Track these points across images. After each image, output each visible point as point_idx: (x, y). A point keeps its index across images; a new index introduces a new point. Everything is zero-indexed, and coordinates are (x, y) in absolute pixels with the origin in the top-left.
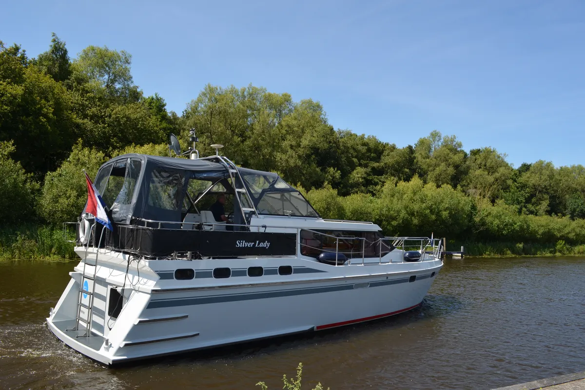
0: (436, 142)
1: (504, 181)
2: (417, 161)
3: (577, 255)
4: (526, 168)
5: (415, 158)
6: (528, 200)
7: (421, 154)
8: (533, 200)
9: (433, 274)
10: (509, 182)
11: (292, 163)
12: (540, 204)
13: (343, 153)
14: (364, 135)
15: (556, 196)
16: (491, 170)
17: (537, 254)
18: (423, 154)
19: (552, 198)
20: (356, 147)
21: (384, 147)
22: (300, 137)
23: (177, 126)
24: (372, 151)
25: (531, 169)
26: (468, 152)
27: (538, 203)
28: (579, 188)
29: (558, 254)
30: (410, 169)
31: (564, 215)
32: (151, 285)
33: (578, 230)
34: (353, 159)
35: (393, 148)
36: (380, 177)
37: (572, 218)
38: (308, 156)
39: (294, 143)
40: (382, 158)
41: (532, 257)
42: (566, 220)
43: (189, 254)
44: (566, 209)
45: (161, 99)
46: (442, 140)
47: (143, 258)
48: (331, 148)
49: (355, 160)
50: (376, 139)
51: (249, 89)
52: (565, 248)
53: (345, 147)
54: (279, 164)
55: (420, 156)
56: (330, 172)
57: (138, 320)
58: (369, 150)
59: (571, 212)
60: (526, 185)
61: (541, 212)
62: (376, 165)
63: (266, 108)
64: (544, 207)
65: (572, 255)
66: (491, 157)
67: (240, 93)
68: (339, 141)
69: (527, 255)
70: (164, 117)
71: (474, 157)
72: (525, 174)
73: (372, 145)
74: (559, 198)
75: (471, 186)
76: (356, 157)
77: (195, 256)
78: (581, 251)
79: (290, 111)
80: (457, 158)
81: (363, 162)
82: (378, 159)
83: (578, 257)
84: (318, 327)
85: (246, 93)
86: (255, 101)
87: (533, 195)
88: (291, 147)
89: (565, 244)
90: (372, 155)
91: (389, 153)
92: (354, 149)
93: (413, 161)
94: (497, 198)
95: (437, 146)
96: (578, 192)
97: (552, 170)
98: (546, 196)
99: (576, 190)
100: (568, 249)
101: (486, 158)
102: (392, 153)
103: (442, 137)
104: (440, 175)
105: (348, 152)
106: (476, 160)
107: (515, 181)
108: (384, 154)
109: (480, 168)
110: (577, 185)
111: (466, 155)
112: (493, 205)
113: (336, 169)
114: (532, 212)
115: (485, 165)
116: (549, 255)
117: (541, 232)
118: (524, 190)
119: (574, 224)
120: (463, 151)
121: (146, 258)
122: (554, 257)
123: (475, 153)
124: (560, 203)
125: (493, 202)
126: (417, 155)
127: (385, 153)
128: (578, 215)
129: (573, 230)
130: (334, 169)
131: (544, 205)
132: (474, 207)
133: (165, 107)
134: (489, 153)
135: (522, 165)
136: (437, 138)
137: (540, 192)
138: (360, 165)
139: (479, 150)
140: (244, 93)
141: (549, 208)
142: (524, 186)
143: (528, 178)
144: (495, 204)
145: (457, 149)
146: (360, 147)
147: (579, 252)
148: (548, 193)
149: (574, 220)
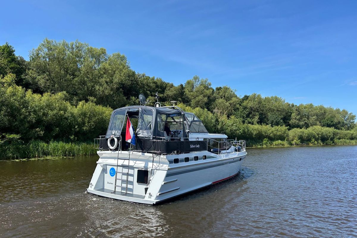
0: (197, 82)
1: (235, 105)
2: (186, 94)
3: (275, 146)
4: (246, 98)
5: (184, 92)
6: (248, 116)
7: (188, 89)
8: (251, 116)
9: (241, 159)
10: (238, 106)
11: (107, 92)
12: (254, 118)
13: (141, 88)
14: (154, 77)
15: (263, 113)
16: (228, 99)
17: (253, 147)
18: (189, 89)
19: (261, 114)
20: (149, 84)
21: (167, 85)
22: (112, 76)
23: (24, 67)
24: (159, 87)
25: (249, 98)
26: (215, 89)
27: (253, 118)
28: (275, 109)
29: (264, 146)
30: (182, 98)
31: (267, 124)
32: (166, 167)
33: (275, 132)
34: (147, 91)
35: (172, 86)
36: (164, 103)
37: (272, 126)
38: (118, 89)
39: (108, 80)
40: (166, 91)
41: (250, 148)
42: (269, 126)
43: (175, 152)
44: (268, 121)
45: (11, 46)
46: (200, 82)
47: (162, 154)
48: (132, 84)
49: (148, 92)
50: (161, 80)
51: (76, 43)
52: (268, 142)
53: (142, 84)
54: (98, 93)
55: (187, 91)
56: (132, 99)
57: (164, 182)
58: (157, 86)
59: (271, 122)
60: (247, 107)
61: (255, 122)
62: (161, 95)
63: (89, 57)
64: (256, 120)
65: (272, 146)
66: (228, 91)
67: (70, 46)
68: (138, 80)
69: (248, 147)
70: (13, 60)
71: (218, 92)
72: (245, 101)
73: (159, 83)
74: (264, 114)
75: (216, 108)
76: (149, 90)
77: (178, 153)
78: (277, 144)
79: (106, 60)
80: (208, 92)
81: (153, 93)
82: (162, 92)
83: (276, 147)
84: (213, 183)
85: (74, 46)
86: (80, 52)
87: (250, 113)
88: (107, 82)
89: (268, 140)
90: (159, 89)
91: (169, 88)
92: (147, 85)
93: (184, 93)
94: (231, 115)
95: (197, 85)
96: (275, 111)
97: (260, 98)
98: (257, 113)
99: (274, 110)
100: (270, 143)
101: (225, 92)
102: (171, 89)
103: (200, 80)
104: (199, 102)
105: (144, 87)
106: (219, 93)
107: (240, 105)
108: (166, 89)
109: (222, 98)
110: (274, 107)
111: (213, 90)
112: (228, 119)
113: (136, 98)
114: (249, 123)
115: (224, 96)
116: (259, 147)
117: (255, 133)
118: (245, 110)
119: (273, 129)
120: (212, 88)
121: (163, 155)
122: (262, 148)
123: (219, 89)
124: (265, 117)
125: (228, 117)
126: (186, 90)
127: (168, 88)
128: (275, 124)
129: (272, 132)
130: (135, 98)
131: (256, 118)
132: (217, 120)
133: (14, 53)
134: (226, 89)
135: (244, 96)
136: (197, 80)
137: (254, 111)
138: (152, 95)
139: (221, 88)
140: (72, 46)
141: (259, 120)
142: (245, 108)
143: (247, 103)
144: (230, 118)
145: (208, 87)
146: (151, 85)
147: (276, 145)
148: (258, 112)
149: (273, 127)
